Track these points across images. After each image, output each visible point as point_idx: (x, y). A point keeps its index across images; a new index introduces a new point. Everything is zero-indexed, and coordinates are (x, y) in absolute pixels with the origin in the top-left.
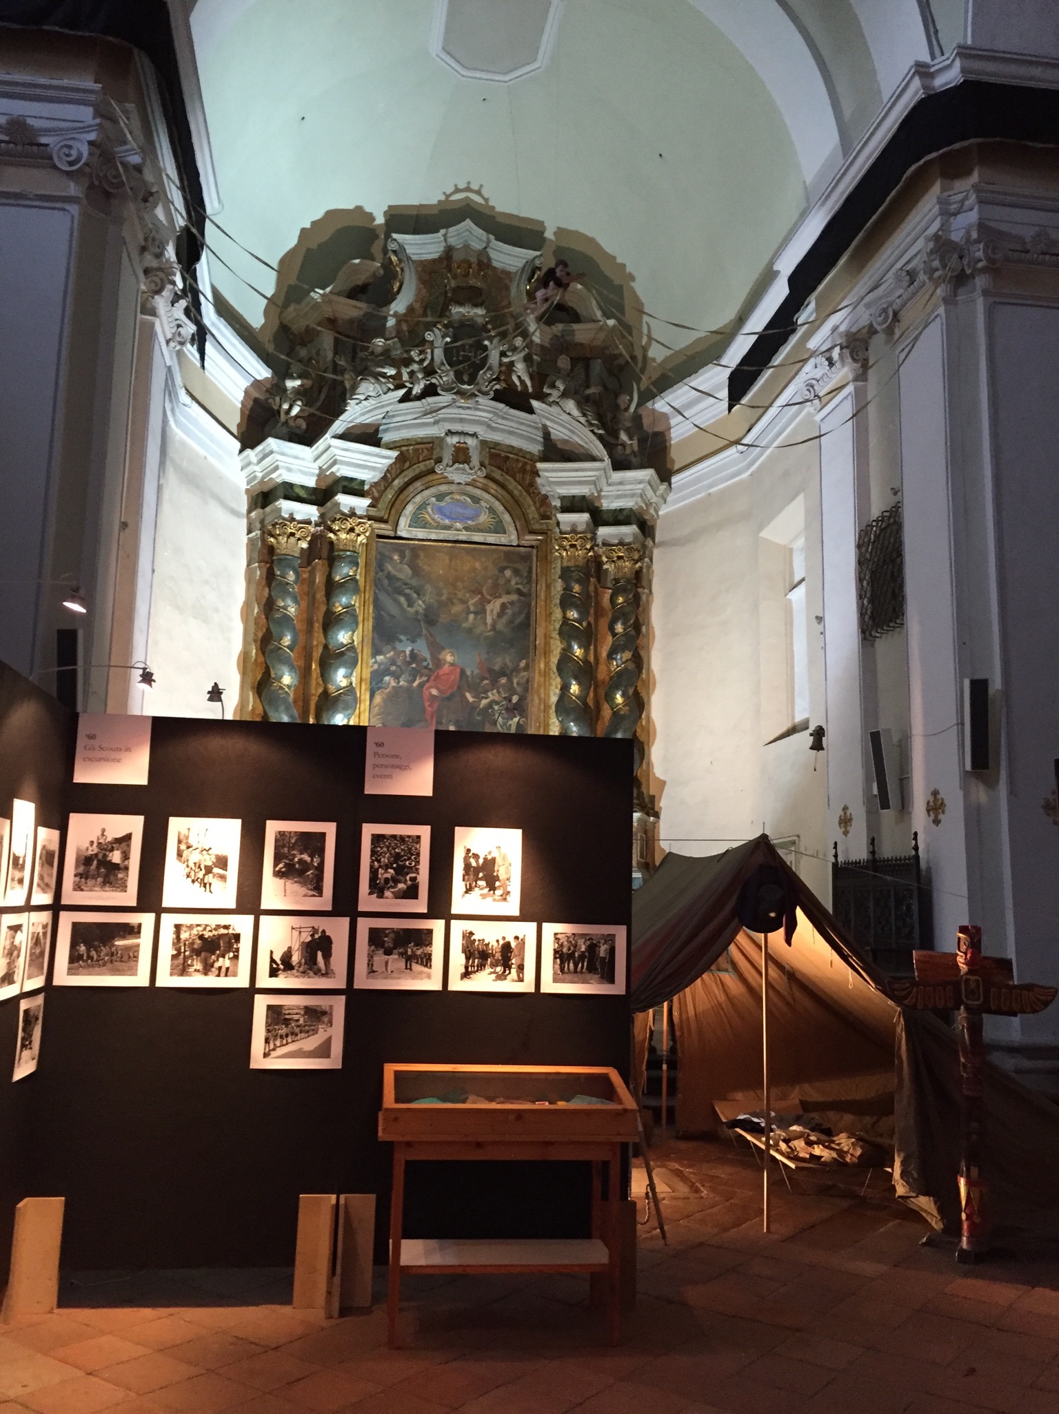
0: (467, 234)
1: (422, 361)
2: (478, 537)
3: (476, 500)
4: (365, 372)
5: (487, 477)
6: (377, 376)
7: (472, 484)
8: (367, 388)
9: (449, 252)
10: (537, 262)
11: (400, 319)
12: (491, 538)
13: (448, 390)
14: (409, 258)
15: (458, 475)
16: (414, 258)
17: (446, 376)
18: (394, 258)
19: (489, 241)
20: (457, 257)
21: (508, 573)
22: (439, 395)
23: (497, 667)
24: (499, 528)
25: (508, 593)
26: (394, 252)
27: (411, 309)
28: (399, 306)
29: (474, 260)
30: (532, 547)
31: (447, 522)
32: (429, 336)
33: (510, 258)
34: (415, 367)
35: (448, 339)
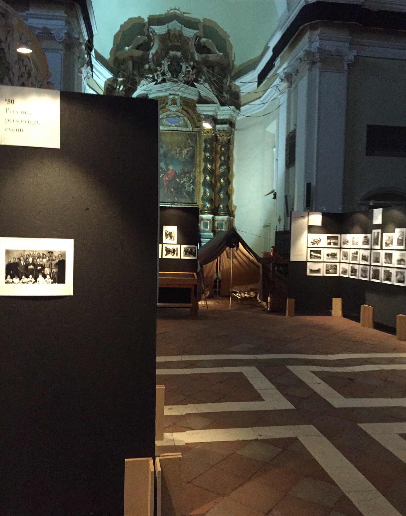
0: (175, 25)
1: (161, 70)
2: (180, 129)
3: (179, 117)
4: (143, 76)
5: (183, 109)
6: (146, 78)
7: (177, 111)
8: (143, 82)
9: (169, 31)
10: (198, 35)
11: (154, 55)
12: (184, 129)
13: (169, 80)
14: (156, 34)
15: (173, 108)
16: (157, 34)
17: (169, 75)
18: (151, 34)
19: (182, 27)
20: (172, 33)
21: (189, 140)
22: (166, 82)
23: (186, 171)
24: (186, 126)
25: (189, 147)
26: (151, 32)
27: (157, 52)
28: (153, 51)
29: (177, 34)
30: (197, 132)
31: (170, 124)
32: (163, 62)
33: (189, 33)
34: (159, 73)
35: (169, 63)
